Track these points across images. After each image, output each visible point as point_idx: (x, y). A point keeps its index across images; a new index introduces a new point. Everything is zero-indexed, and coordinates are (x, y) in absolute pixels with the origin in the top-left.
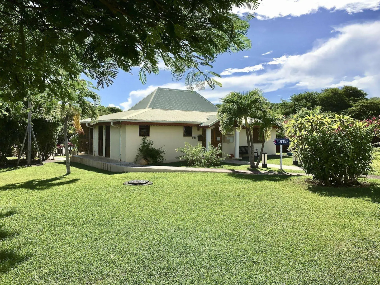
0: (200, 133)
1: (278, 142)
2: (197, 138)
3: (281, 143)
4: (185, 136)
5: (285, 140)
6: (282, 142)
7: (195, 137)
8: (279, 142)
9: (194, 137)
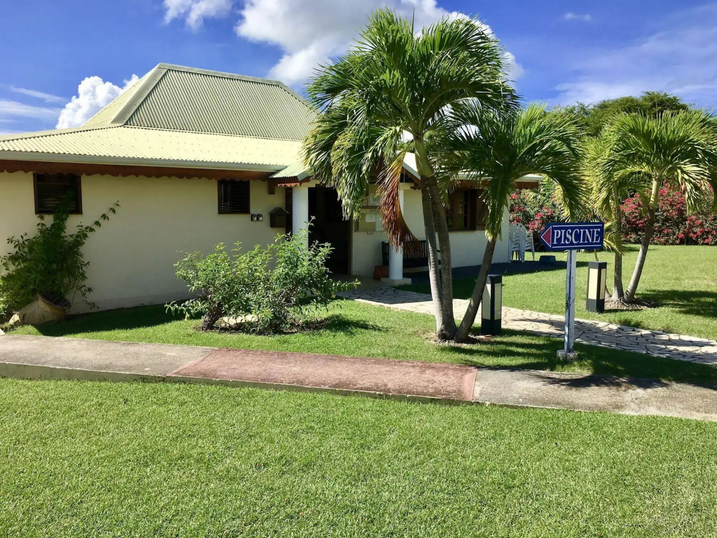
0: (277, 201)
1: (559, 240)
2: (266, 220)
3: (572, 243)
4: (221, 211)
5: (589, 228)
6: (577, 237)
7: (261, 216)
8: (566, 238)
9: (259, 216)
